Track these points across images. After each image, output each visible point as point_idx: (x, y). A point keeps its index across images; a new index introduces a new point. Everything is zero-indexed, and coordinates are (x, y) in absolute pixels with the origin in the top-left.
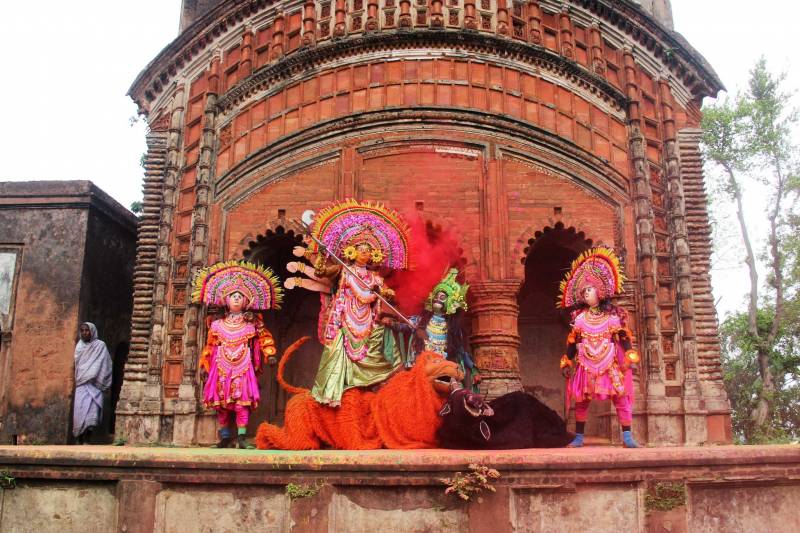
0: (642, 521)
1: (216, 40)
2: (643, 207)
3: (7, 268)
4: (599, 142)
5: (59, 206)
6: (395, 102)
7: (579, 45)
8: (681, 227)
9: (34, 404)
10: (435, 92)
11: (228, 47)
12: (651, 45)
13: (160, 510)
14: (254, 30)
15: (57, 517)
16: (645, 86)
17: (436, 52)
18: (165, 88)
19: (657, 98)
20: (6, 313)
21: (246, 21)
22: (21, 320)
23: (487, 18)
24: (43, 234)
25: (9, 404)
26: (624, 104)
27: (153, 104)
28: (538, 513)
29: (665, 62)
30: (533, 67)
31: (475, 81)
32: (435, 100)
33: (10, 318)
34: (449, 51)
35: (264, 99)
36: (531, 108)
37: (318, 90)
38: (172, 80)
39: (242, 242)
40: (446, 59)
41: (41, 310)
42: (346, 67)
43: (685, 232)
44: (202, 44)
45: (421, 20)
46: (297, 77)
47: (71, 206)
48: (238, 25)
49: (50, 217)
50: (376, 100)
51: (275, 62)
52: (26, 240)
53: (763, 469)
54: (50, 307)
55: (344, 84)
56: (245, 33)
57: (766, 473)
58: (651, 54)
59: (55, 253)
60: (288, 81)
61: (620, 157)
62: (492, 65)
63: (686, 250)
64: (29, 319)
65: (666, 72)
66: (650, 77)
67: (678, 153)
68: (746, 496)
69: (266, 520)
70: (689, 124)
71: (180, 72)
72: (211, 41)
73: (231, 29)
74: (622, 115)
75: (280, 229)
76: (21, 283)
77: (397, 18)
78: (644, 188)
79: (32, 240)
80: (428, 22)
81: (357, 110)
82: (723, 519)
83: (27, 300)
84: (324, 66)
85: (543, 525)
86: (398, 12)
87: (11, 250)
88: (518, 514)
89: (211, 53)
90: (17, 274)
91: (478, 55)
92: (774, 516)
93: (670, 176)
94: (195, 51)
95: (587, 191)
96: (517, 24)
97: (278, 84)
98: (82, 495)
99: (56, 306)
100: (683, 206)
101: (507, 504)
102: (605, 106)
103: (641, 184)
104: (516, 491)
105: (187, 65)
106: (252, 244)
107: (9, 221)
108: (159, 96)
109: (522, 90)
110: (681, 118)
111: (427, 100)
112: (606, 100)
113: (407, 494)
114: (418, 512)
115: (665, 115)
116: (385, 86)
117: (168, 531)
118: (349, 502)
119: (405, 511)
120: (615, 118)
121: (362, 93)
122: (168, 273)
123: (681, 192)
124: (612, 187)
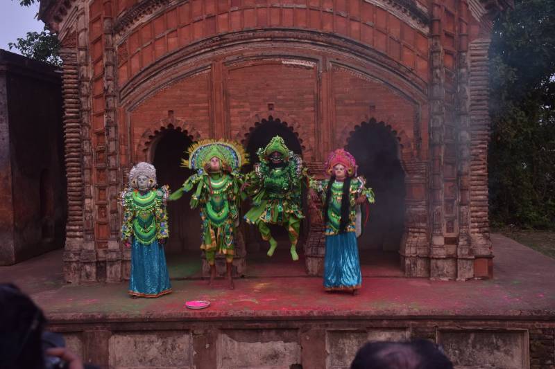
2: (437, 106)
4: (406, 53)
8: (465, 121)
10: (281, 15)
18: (69, 12)
26: (428, 22)
27: (61, 25)
28: (343, 344)
31: (312, 4)
32: (281, 22)
35: (150, 22)
36: (355, 27)
37: (190, 14)
39: (144, 135)
43: (468, 124)
46: (174, 3)
50: (236, 22)
55: (211, 8)
60: (166, 7)
61: (422, 65)
63: (468, 137)
67: (468, 60)
69: (178, 350)
70: (480, 35)
74: (426, 30)
75: (170, 125)
78: (439, 91)
81: (222, 30)
85: (346, 352)
88: (331, 346)
93: (460, 81)
97: (159, 9)
100: (469, 103)
101: (324, 341)
102: (413, 23)
103: (436, 88)
104: (330, 332)
106: (151, 137)
108: (65, 18)
109: (347, 11)
111: (275, 22)
112: (414, 18)
113: (264, 333)
114: (270, 343)
115: (460, 30)
116: (242, 10)
117: (117, 359)
118: (229, 338)
119: (262, 342)
120: (420, 32)
121: (225, 16)
122: (91, 161)
123: (468, 93)
124: (415, 90)
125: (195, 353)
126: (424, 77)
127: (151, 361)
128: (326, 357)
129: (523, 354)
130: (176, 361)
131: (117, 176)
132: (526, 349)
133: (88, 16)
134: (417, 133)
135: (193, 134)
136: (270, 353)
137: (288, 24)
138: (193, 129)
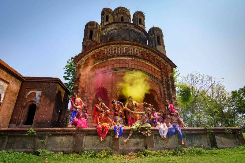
0: (177, 141)
1: (90, 53)
2: (165, 86)
3: (39, 94)
4: (156, 75)
5: (52, 82)
6: (121, 66)
7: (152, 59)
8: (171, 89)
9: (43, 122)
10: (129, 65)
11: (92, 55)
12: (164, 59)
13: (84, 140)
14: (97, 52)
15: (60, 143)
16: (163, 66)
17: (129, 59)
18: (80, 61)
19: (165, 68)
20: (38, 103)
21: (96, 50)
22: (42, 104)
23: (137, 54)
24: (48, 87)
25: (37, 122)
26: (160, 69)
27: (77, 63)
28: (158, 139)
29: (167, 62)
30: (145, 62)
31: (135, 64)
32: (129, 66)
33: (39, 104)
34: (131, 58)
35: (99, 64)
36: (145, 69)
37: (108, 63)
38: (81, 59)
39: (94, 89)
40: (130, 60)
41: (46, 102)
42: (113, 60)
43: (171, 90)
44: (87, 54)
45: (126, 53)
46: (105, 61)
47: (55, 82)
48: (94, 51)
49: (50, 84)
50: (118, 66)
51: (101, 58)
52: (44, 88)
53: (198, 131)
54: (48, 102)
55: (113, 63)
56: (95, 52)
57: (198, 132)
58: (164, 61)
59: (50, 91)
60: (103, 61)
61: (160, 77)
62: (138, 61)
63: (172, 93)
64: (43, 104)
65: (167, 64)
66: (164, 65)
67: (170, 77)
68: (195, 137)
69: (106, 141)
70: (171, 72)
71: (83, 58)
72: (89, 53)
73: (93, 52)
74: (160, 70)
75: (101, 87)
76: (42, 97)
77: (122, 53)
78: (164, 83)
79: (46, 89)
80: (127, 53)
81: (115, 67)
82: (192, 141)
83: (43, 100)
84: (109, 59)
85: (159, 142)
86: (122, 51)
87: (41, 90)
88: (155, 139)
89: (89, 55)
90: (41, 95)
91: (136, 59)
92: (201, 140)
93: (168, 81)
94: (86, 55)
95: (155, 83)
96: (142, 55)
97: (101, 62)
98: (66, 138)
99: (49, 102)
100: (171, 86)
101: (153, 137)
102: (157, 69)
103: (164, 82)
104: (154, 135)
105: (84, 57)
106: (96, 90)
107: (41, 85)
108: (79, 62)
109: (143, 65)
110: (170, 71)
111: (127, 66)
112: (157, 68)
113: (134, 136)
114: (136, 139)
115: (167, 71)
116: (120, 64)
117: (85, 145)
118: (123, 137)
119: (134, 139)
120: (159, 71)
121: (116, 64)
122: (80, 94)
123: (170, 84)
124: (159, 82)
125: (112, 142)
126: (161, 80)
127: (97, 145)
128: (154, 143)
129: (208, 141)
130: (105, 146)
131: (86, 98)
132: (208, 139)
133: (84, 62)
134: (160, 92)
135: (107, 89)
136: (136, 142)
137: (130, 67)
138: (107, 88)
